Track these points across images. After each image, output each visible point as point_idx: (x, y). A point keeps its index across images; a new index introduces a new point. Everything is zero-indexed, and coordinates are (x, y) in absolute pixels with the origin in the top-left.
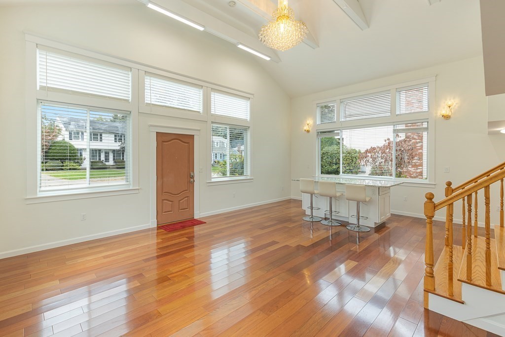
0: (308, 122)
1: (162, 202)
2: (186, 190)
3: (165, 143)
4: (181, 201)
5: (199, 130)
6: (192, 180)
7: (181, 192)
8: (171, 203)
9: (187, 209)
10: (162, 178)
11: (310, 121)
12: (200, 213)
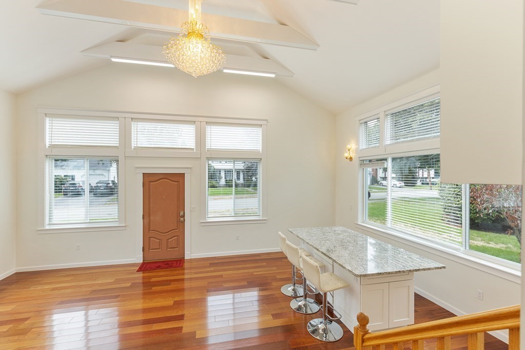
0: (349, 147)
1: (149, 240)
2: (176, 229)
3: (152, 183)
4: (170, 240)
5: (190, 168)
6: (182, 219)
7: (169, 231)
8: (159, 241)
9: (176, 248)
10: (149, 216)
11: (352, 146)
12: (191, 253)
